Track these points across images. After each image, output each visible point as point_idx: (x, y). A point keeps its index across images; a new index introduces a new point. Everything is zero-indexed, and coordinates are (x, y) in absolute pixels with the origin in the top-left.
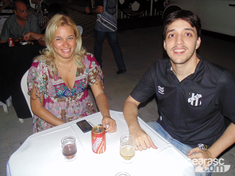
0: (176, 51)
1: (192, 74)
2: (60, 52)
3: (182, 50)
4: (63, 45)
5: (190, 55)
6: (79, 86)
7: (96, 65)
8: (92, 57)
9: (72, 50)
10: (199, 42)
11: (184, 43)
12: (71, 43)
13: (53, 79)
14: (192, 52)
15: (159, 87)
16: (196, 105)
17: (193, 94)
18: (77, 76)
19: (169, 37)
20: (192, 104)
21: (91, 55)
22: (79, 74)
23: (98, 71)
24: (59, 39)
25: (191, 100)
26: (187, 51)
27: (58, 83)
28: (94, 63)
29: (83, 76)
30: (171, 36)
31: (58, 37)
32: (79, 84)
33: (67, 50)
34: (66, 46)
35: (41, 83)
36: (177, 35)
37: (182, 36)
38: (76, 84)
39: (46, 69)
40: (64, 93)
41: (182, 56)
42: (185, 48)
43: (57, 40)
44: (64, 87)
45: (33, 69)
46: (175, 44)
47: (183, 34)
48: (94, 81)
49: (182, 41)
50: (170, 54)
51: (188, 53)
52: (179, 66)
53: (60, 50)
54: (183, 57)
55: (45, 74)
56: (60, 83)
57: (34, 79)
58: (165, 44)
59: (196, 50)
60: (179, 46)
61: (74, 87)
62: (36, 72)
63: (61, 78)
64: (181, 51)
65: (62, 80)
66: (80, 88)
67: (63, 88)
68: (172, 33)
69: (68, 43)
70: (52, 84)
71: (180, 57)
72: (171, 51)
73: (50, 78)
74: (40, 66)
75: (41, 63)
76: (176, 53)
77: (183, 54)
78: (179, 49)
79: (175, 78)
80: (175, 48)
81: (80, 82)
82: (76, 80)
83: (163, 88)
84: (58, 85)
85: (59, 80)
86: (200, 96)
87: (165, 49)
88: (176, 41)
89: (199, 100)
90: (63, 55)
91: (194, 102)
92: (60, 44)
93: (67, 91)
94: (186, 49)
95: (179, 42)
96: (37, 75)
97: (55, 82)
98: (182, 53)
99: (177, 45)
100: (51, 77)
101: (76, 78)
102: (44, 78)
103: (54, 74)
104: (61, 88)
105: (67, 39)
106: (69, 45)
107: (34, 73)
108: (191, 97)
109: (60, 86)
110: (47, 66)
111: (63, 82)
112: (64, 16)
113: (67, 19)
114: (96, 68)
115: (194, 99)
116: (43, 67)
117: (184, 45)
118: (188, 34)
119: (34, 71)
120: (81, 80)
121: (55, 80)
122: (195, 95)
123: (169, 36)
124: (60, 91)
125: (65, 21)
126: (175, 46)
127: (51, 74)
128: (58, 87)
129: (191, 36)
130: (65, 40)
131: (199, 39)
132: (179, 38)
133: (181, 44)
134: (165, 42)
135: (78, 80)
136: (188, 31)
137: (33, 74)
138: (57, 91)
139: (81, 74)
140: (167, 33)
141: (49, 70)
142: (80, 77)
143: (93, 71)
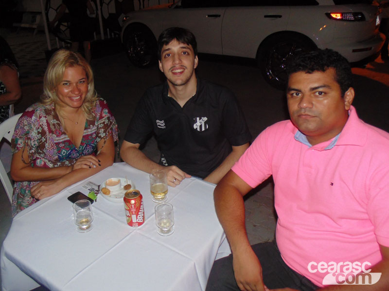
0: (174, 71)
1: (193, 97)
2: (67, 100)
3: (181, 70)
4: (72, 92)
5: (189, 75)
6: (88, 142)
7: (108, 115)
8: (105, 103)
9: (83, 96)
10: (196, 61)
11: (182, 62)
12: (83, 88)
13: (54, 135)
14: (191, 72)
15: (157, 121)
16: (203, 129)
17: (198, 119)
18: (86, 129)
19: (165, 57)
20: (199, 130)
21: (104, 101)
22: (89, 126)
23: (111, 123)
24: (66, 84)
25: (196, 126)
26: (186, 70)
27: (61, 141)
28: (107, 111)
29: (94, 129)
30: (167, 56)
31: (66, 81)
32: (88, 140)
33: (77, 98)
34: (77, 93)
35: (35, 141)
36: (174, 55)
37: (179, 55)
38: (84, 140)
39: (44, 120)
40: (70, 154)
41: (181, 76)
42: (183, 67)
43: (63, 84)
44: (69, 145)
45: (25, 121)
46: (173, 64)
47: (180, 52)
48: (103, 135)
49: (180, 60)
50: (169, 75)
51: (187, 72)
52: (180, 88)
53: (68, 98)
54: (183, 77)
55: (42, 127)
56: (63, 140)
57: (27, 134)
58: (160, 65)
59: (195, 69)
60: (177, 66)
61: (82, 144)
62: (29, 124)
63: (64, 133)
64: (179, 71)
65: (67, 136)
66: (90, 145)
67: (68, 147)
68: (167, 52)
69: (79, 88)
70: (53, 142)
71: (179, 78)
72: (169, 72)
73: (49, 133)
74: (36, 116)
75: (38, 112)
76: (175, 74)
77: (183, 74)
78: (178, 69)
79: (175, 104)
80: (173, 69)
81: (90, 137)
82: (85, 134)
83: (163, 122)
84: (62, 142)
85: (63, 137)
86: (205, 119)
87: (162, 71)
88: (174, 61)
89: (206, 123)
90: (71, 104)
91: (201, 126)
92: (67, 89)
93: (74, 150)
94: (184, 69)
95: (177, 62)
96: (31, 128)
97: (57, 138)
98: (181, 73)
99: (175, 65)
100: (51, 131)
101: (85, 131)
102: (39, 133)
103: (55, 128)
104: (66, 147)
105: (77, 83)
106: (79, 90)
107: (26, 125)
108: (197, 122)
109: (64, 144)
110: (46, 117)
111: (68, 139)
112: (73, 53)
113: (77, 56)
114: (108, 118)
115: (200, 124)
116: (40, 117)
117: (182, 64)
118: (185, 53)
119: (26, 124)
120: (91, 135)
121: (57, 136)
122: (200, 120)
123: (165, 55)
124: (64, 151)
125: (75, 60)
126: (173, 65)
127: (52, 127)
128: (61, 145)
129: (188, 54)
130: (75, 84)
131: (197, 57)
132: (176, 57)
133: (179, 64)
134: (161, 62)
135: (87, 134)
136: (184, 50)
137: (25, 127)
138: (59, 152)
139: (91, 126)
140: (163, 52)
141: (49, 121)
142: (89, 130)
143: (104, 123)
